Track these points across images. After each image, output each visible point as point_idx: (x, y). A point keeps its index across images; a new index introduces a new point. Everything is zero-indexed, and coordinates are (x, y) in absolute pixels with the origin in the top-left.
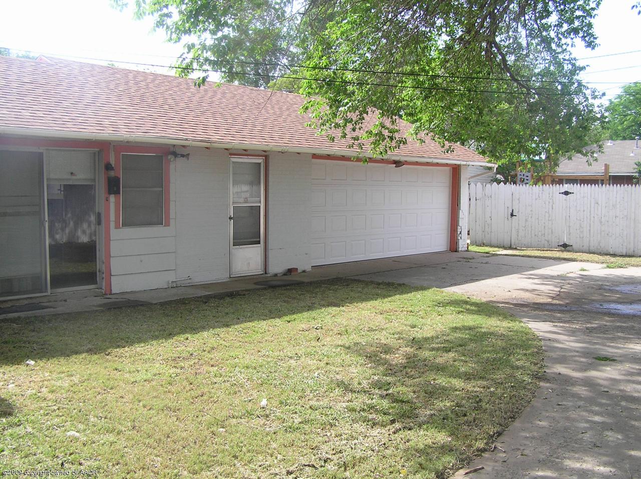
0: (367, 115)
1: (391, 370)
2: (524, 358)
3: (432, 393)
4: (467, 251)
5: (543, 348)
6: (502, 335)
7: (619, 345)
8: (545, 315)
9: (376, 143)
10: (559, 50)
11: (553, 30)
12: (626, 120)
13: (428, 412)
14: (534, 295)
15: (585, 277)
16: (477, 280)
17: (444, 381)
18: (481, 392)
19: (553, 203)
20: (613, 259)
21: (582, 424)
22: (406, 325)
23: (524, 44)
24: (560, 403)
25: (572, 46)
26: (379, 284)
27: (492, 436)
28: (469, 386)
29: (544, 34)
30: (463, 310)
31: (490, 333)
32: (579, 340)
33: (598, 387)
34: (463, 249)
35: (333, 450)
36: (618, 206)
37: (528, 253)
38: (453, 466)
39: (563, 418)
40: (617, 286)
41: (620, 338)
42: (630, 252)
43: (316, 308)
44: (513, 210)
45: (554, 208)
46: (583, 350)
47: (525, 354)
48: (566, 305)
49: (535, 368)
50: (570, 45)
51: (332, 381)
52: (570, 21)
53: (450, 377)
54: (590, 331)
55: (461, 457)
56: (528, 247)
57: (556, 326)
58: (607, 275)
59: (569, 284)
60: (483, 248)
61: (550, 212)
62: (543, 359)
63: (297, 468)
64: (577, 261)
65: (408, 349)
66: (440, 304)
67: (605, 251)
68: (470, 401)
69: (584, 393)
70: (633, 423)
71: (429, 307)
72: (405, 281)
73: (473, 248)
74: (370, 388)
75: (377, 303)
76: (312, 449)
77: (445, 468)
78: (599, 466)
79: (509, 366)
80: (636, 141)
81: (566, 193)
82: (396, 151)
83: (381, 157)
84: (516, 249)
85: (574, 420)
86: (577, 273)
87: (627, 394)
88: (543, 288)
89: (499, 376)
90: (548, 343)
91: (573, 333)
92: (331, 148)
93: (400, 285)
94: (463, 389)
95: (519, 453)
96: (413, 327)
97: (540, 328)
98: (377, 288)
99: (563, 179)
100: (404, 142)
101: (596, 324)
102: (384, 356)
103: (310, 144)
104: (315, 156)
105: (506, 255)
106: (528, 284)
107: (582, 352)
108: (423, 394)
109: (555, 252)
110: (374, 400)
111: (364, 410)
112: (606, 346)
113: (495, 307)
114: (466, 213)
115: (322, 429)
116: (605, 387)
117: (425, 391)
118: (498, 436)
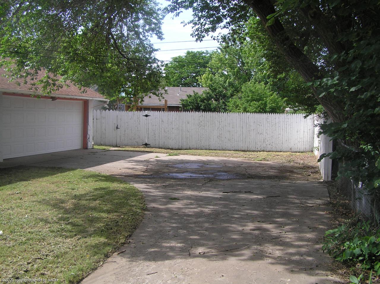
0: (40, 71)
1: (67, 211)
2: (135, 201)
3: (92, 221)
4: (93, 148)
5: (144, 196)
6: (122, 191)
7: (180, 192)
8: (141, 180)
9: (45, 87)
10: (144, 38)
11: (141, 28)
12: (175, 76)
13: (93, 229)
14: (134, 171)
15: (159, 161)
16: (102, 164)
17: (97, 215)
18: (117, 218)
19: (140, 121)
20: (172, 151)
21: (168, 228)
22: (69, 189)
23: (126, 34)
24: (156, 220)
25: (151, 37)
26: (47, 168)
27: (127, 237)
28: (110, 216)
29: (136, 29)
30: (98, 180)
31: (115, 190)
32: (160, 191)
33: (173, 212)
34: (91, 148)
35: (49, 250)
36: (173, 123)
37: (127, 149)
38: (111, 251)
39: (159, 226)
40: (175, 165)
41: (180, 189)
42: (180, 147)
43: (13, 183)
44: (117, 125)
45: (140, 123)
46: (163, 196)
47: (136, 199)
48: (151, 175)
49: (142, 205)
50: (150, 36)
51: (36, 219)
52: (150, 24)
53: (99, 212)
54: (165, 187)
55: (114, 247)
56: (126, 145)
57: (148, 185)
58: (170, 159)
59: (151, 164)
60: (101, 147)
61: (138, 127)
62: (145, 201)
63: (32, 260)
64: (153, 153)
65: (73, 201)
66: (84, 177)
67: (168, 147)
68: (112, 223)
69: (167, 215)
70: (190, 225)
71: (79, 179)
72: (62, 166)
73: (96, 147)
74: (58, 221)
75: (49, 178)
76: (37, 251)
77: (108, 253)
78: (178, 244)
79: (129, 205)
80: (180, 87)
81: (147, 116)
82: (57, 92)
83: (48, 95)
84: (119, 147)
85: (164, 227)
86: (154, 158)
87: (186, 213)
88: (138, 167)
89: (124, 210)
90: (146, 193)
91: (157, 188)
92: (15, 89)
93: (59, 168)
94: (107, 218)
95: (141, 243)
96: (73, 189)
97: (140, 186)
98: (47, 170)
99: (142, 108)
100: (61, 87)
101: (168, 183)
102: (61, 205)
103: (2, 86)
104: (5, 93)
105: (115, 150)
106: (129, 165)
107: (163, 197)
108: (87, 221)
109: (141, 148)
110: (63, 226)
111: (59, 231)
112: (174, 193)
113: (115, 178)
114: (92, 127)
115: (39, 242)
116: (176, 212)
117: (88, 220)
118: (130, 237)
